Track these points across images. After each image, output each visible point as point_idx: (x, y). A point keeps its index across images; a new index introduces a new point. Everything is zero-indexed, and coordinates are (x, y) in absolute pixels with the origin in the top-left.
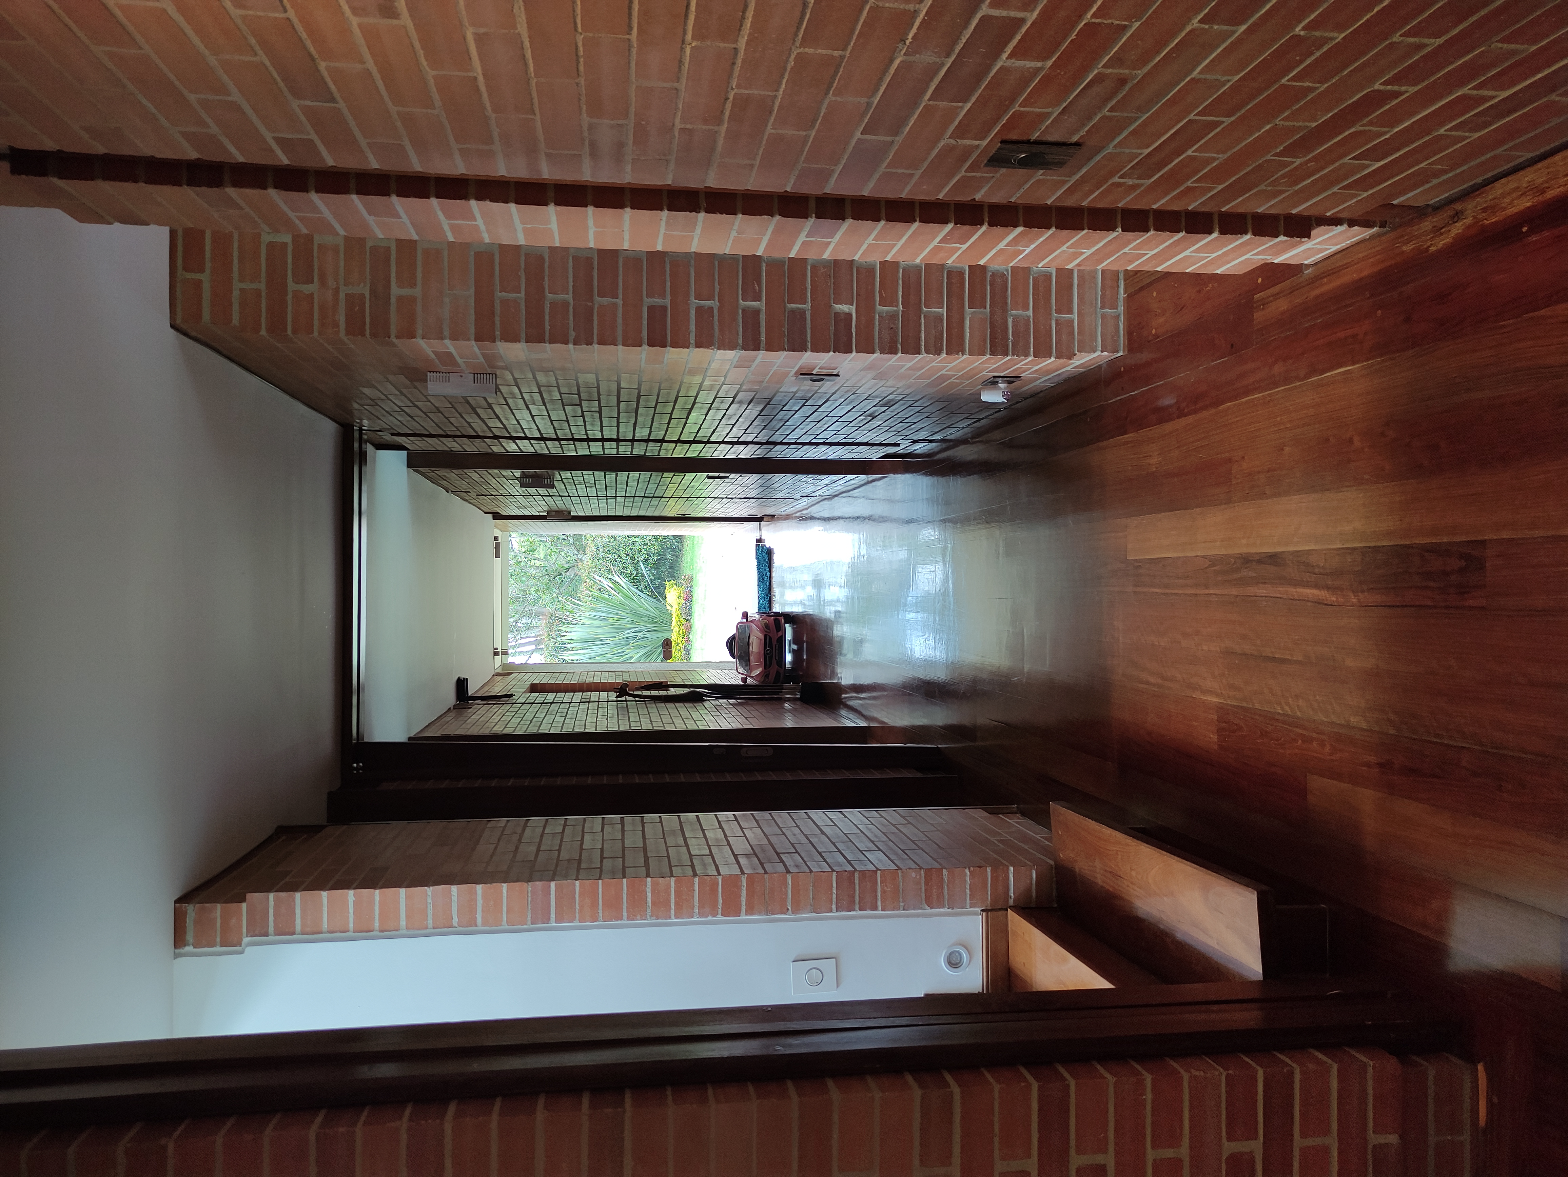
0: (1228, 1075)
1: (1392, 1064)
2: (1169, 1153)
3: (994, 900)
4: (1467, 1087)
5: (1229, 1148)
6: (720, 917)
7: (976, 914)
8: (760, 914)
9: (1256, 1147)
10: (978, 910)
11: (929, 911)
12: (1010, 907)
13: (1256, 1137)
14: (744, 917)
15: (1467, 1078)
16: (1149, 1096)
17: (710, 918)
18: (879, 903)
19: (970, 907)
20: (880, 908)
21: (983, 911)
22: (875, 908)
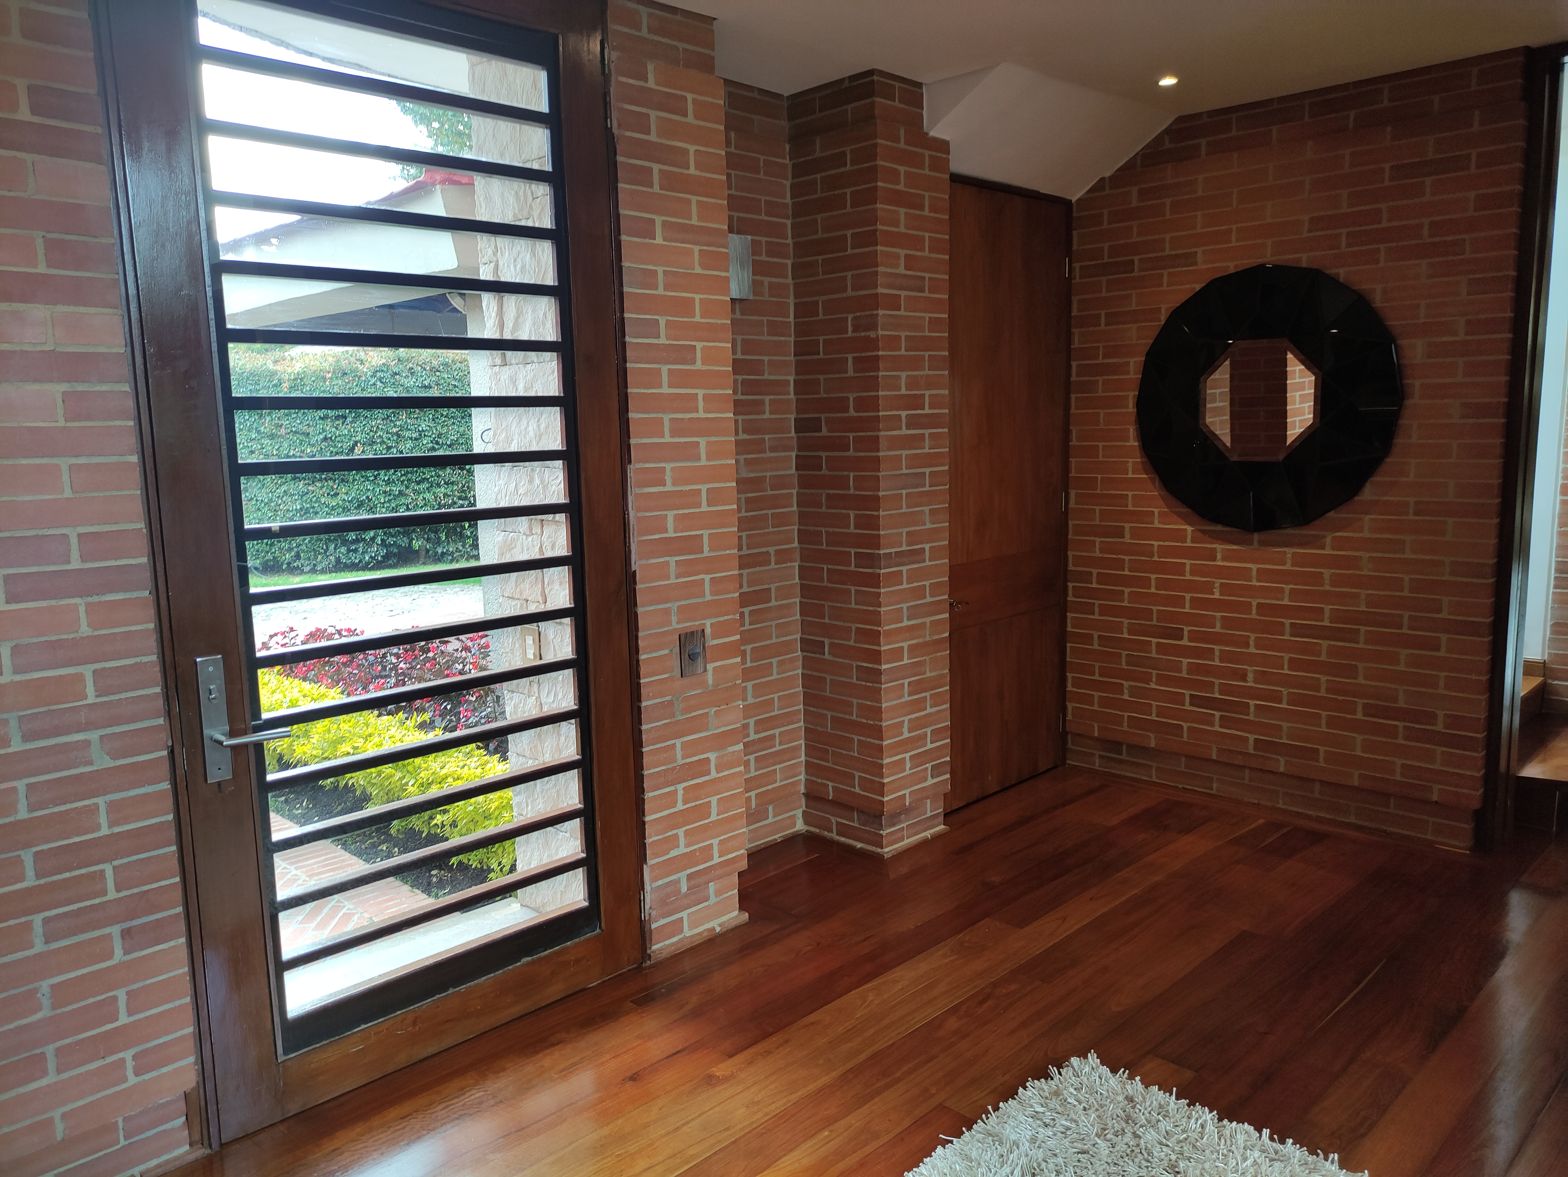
0: (1480, 719)
1: (1476, 805)
2: (1442, 683)
3: (1552, 670)
4: (1458, 844)
5: (1440, 714)
6: (1560, 482)
7: (1543, 654)
8: (1561, 509)
9: (1440, 727)
10: (1546, 657)
11: (1549, 624)
12: (1545, 679)
13: (1444, 728)
14: (1559, 498)
15: (1462, 845)
16: (1474, 677)
17: (1561, 475)
18: (1558, 590)
19: (1548, 653)
20: (1555, 590)
21: (1545, 661)
22: (1556, 587)
